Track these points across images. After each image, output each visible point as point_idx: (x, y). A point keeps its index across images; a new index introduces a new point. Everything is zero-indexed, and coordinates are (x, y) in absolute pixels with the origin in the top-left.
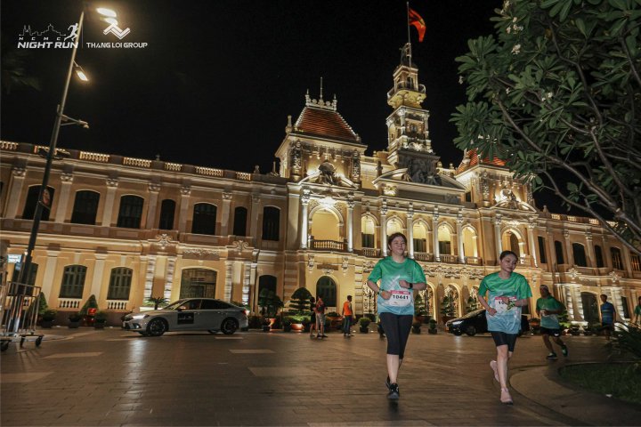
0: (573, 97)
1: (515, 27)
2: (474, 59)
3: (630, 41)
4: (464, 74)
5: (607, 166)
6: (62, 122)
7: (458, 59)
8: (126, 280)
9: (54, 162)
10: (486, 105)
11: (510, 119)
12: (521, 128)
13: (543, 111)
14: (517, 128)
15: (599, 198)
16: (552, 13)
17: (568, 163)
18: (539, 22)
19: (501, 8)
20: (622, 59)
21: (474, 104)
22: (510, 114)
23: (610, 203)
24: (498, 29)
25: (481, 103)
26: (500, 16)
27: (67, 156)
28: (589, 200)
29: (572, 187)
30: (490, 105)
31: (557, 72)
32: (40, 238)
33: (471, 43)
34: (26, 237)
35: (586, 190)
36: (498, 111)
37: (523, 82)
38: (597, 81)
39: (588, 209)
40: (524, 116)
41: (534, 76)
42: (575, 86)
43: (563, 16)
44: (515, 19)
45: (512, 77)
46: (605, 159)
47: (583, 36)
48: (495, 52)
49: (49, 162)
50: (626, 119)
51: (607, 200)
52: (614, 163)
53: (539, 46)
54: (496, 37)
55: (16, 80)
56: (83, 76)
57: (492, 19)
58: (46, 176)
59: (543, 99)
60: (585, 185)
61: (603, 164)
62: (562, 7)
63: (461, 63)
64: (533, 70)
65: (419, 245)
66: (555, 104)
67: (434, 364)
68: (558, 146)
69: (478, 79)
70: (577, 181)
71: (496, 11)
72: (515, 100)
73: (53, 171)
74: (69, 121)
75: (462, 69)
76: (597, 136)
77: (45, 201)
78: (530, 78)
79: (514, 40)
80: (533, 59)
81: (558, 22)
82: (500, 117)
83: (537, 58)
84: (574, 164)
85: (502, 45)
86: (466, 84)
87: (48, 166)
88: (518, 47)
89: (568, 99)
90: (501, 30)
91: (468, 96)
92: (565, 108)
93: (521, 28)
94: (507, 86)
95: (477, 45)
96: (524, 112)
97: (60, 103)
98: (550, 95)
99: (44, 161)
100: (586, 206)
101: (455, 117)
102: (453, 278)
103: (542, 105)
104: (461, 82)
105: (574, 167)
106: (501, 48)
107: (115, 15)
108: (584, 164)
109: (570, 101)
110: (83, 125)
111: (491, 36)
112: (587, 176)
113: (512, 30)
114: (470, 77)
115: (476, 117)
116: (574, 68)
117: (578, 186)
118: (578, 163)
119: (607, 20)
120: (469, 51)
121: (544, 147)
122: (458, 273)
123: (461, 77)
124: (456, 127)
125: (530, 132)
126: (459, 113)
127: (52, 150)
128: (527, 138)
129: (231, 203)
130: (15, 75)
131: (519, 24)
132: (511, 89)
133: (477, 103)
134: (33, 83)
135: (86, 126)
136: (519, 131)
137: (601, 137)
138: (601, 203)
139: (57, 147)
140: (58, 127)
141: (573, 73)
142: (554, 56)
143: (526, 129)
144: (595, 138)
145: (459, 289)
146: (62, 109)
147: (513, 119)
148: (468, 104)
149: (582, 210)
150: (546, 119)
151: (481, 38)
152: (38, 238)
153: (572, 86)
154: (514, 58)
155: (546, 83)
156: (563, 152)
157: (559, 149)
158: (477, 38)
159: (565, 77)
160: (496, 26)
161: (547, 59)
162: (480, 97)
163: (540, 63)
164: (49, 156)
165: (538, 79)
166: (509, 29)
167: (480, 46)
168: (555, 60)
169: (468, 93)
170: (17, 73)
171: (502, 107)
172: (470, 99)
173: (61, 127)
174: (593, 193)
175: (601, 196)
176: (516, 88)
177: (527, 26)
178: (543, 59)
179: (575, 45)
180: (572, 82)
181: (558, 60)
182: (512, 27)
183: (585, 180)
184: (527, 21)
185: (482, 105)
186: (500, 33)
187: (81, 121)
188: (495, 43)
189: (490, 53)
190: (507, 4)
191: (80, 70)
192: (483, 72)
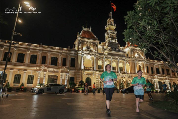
0: (156, 27)
1: (140, 8)
2: (129, 17)
3: (171, 12)
4: (126, 21)
5: (165, 47)
6: (14, 34)
7: (124, 17)
8: (32, 78)
9: (12, 45)
10: (132, 30)
11: (139, 34)
12: (142, 36)
13: (148, 31)
14: (140, 36)
15: (163, 55)
16: (150, 4)
17: (154, 46)
18: (147, 7)
19: (136, 3)
20: (169, 17)
21: (129, 29)
22: (139, 32)
23: (166, 57)
24: (135, 9)
25: (131, 29)
26: (136, 5)
27: (15, 43)
28: (160, 56)
29: (156, 52)
30: (133, 30)
31: (151, 21)
32: (8, 67)
33: (128, 12)
34: (4, 66)
35: (159, 53)
36: (136, 31)
37: (142, 23)
38: (162, 23)
39: (160, 58)
40: (142, 33)
41: (145, 22)
42: (156, 24)
43: (153, 5)
44: (140, 6)
45: (139, 22)
46: (164, 45)
47: (158, 11)
48: (134, 15)
49: (10, 45)
50: (170, 34)
51: (165, 56)
52: (167, 46)
53: (147, 13)
54: (135, 11)
56: (20, 21)
57: (134, 6)
59: (148, 28)
60: (159, 52)
61: (164, 46)
62: (153, 3)
63: (125, 18)
64: (145, 20)
65: (114, 68)
66: (151, 30)
67: (118, 101)
68: (152, 41)
69: (130, 22)
70: (157, 51)
71: (135, 4)
72: (140, 28)
73: (11, 48)
74: (16, 34)
75: (126, 20)
76: (162, 38)
77: (9, 56)
78: (144, 22)
79: (140, 12)
80: (145, 17)
81: (152, 7)
82: (136, 33)
83: (146, 17)
84: (156, 46)
85: (136, 13)
86: (127, 24)
87: (10, 46)
88: (141, 14)
89: (154, 28)
90: (136, 9)
91: (127, 27)
92: (154, 31)
94: (138, 25)
95: (130, 13)
97: (14, 28)
98: (150, 27)
99: (9, 45)
100: (159, 58)
101: (124, 33)
102: (123, 78)
103: (147, 30)
104: (125, 23)
105: (156, 47)
106: (136, 14)
107: (29, 4)
108: (159, 46)
109: (155, 29)
110: (20, 35)
111: (133, 11)
112: (160, 49)
113: (139, 9)
114: (128, 22)
115: (130, 33)
116: (156, 20)
117: (157, 52)
118: (157, 46)
119: (165, 6)
120: (127, 15)
121: (148, 41)
122: (125, 76)
123: (125, 22)
124: (124, 36)
125: (144, 37)
126: (125, 32)
127: (11, 42)
128: (143, 39)
129: (62, 57)
131: (141, 7)
132: (139, 25)
134: (6, 23)
135: (21, 35)
136: (141, 37)
137: (163, 39)
138: (163, 57)
139: (13, 41)
140: (13, 35)
141: (156, 21)
142: (151, 16)
143: (143, 36)
144: (162, 39)
145: (125, 81)
146: (14, 30)
147: (140, 34)
148: (127, 29)
149: (158, 59)
150: (148, 34)
151: (131, 11)
152: (7, 67)
153: (156, 25)
154: (140, 17)
155: (149, 24)
156: (153, 43)
157: (152, 42)
158: (130, 11)
159: (154, 22)
160: (135, 8)
161: (149, 17)
162: (131, 28)
163: (147, 18)
164: (10, 44)
165: (146, 23)
166: (138, 9)
167: (131, 13)
168: (151, 17)
171: (136, 30)
172: (128, 28)
173: (14, 35)
174: (161, 54)
175: (164, 55)
176: (140, 25)
177: (143, 8)
178: (148, 17)
179: (156, 13)
180: (156, 23)
182: (139, 8)
183: (159, 51)
184: (143, 7)
185: (131, 30)
186: (136, 10)
187: (19, 34)
188: (135, 13)
189: (133, 15)
190: (138, 2)
191: (19, 19)
192: (131, 21)
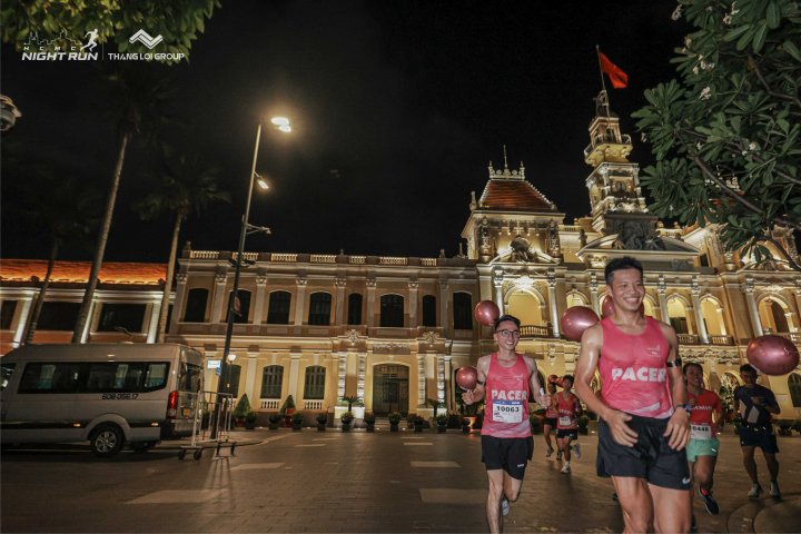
0: (788, 144)
1: (703, 65)
2: (654, 111)
4: (647, 130)
6: (248, 231)
7: (634, 115)
13: (749, 166)
16: (741, 46)
18: (730, 58)
19: (683, 45)
21: (667, 162)
25: (675, 160)
26: (683, 55)
27: (252, 263)
30: (689, 161)
32: (235, 340)
33: (648, 94)
34: (222, 340)
36: (698, 167)
37: (717, 133)
41: (729, 124)
42: (790, 131)
43: (757, 46)
44: (701, 57)
47: (796, 62)
48: (683, 98)
53: (736, 84)
54: (681, 81)
55: (211, 196)
56: (264, 185)
57: (673, 61)
58: (236, 280)
59: (744, 152)
62: (753, 36)
63: (638, 119)
66: (765, 156)
69: (661, 135)
71: (677, 50)
73: (242, 275)
74: (254, 229)
75: (640, 125)
77: (237, 309)
78: (724, 128)
80: (731, 100)
83: (738, 99)
85: (691, 88)
86: (650, 142)
89: (780, 149)
90: (686, 72)
91: (656, 155)
92: (777, 159)
93: (712, 66)
94: (697, 141)
95: (657, 94)
96: (735, 164)
97: (244, 212)
98: (753, 146)
101: (645, 181)
104: (644, 139)
106: (689, 93)
107: (289, 123)
109: (785, 149)
110: (265, 231)
111: (674, 81)
113: (700, 70)
114: (653, 134)
115: (672, 177)
120: (648, 103)
121: (766, 207)
123: (643, 135)
124: (650, 191)
126: (649, 175)
127: (240, 255)
130: (209, 192)
131: (708, 60)
132: (703, 143)
133: (670, 161)
134: (225, 197)
135: (269, 232)
139: (245, 251)
140: (244, 236)
141: (786, 113)
142: (760, 93)
146: (247, 219)
148: (659, 164)
150: (757, 175)
151: (660, 86)
153: (786, 130)
154: (708, 102)
155: (750, 130)
158: (656, 86)
159: (775, 120)
160: (678, 69)
161: (751, 98)
162: (670, 155)
163: (743, 106)
164: (237, 264)
165: (737, 129)
166: (695, 69)
167: (661, 94)
168: (763, 96)
169: (653, 151)
170: (211, 189)
172: (660, 156)
173: (247, 237)
176: (709, 141)
178: (745, 99)
180: (785, 125)
181: (767, 98)
182: (699, 66)
184: (716, 57)
185: (678, 162)
186: (687, 74)
187: (264, 228)
188: (680, 88)
189: (677, 100)
190: (688, 41)
191: (259, 179)
192: (667, 127)
